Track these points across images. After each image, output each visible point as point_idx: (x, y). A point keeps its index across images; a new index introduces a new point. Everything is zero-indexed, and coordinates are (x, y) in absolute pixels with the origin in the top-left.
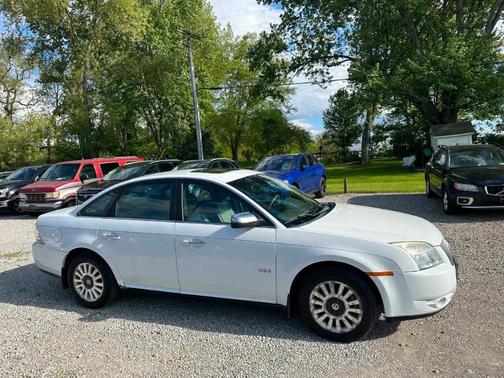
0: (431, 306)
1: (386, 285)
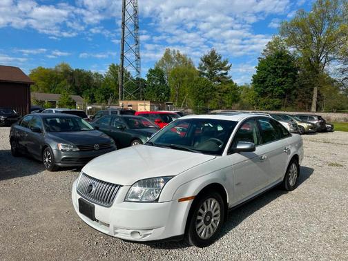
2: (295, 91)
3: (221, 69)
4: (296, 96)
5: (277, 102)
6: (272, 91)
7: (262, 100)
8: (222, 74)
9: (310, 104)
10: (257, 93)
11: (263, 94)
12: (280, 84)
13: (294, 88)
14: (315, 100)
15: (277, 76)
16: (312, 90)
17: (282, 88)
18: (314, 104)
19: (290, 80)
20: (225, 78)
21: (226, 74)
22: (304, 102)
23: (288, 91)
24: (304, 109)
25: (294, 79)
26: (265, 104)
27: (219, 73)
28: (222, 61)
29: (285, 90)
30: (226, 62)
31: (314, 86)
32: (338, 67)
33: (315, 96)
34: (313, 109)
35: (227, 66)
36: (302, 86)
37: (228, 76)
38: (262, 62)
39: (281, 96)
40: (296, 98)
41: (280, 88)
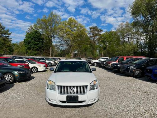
2: (43, 48)
3: (5, 34)
4: (43, 50)
5: (36, 52)
6: (34, 47)
7: (29, 51)
8: (6, 37)
9: (49, 54)
10: (27, 48)
11: (29, 48)
12: (37, 45)
13: (43, 47)
14: (51, 52)
15: (35, 41)
16: (50, 48)
17: (38, 47)
18: (51, 54)
19: (41, 43)
20: (8, 39)
21: (8, 37)
22: (47, 53)
23: (40, 48)
24: (47, 56)
25: (43, 43)
26: (30, 53)
27: (4, 36)
28: (6, 30)
29: (39, 47)
30: (8, 31)
31: (50, 47)
32: (58, 40)
33: (51, 50)
34: (51, 56)
35: (9, 33)
36: (46, 46)
37: (9, 38)
38: (28, 33)
39: (37, 50)
40: (44, 51)
41: (37, 46)
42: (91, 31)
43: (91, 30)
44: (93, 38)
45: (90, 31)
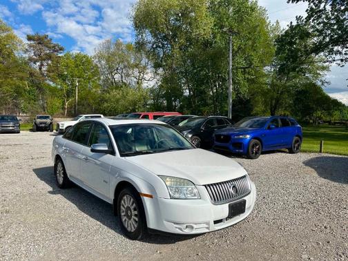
0: (179, 228)
1: (147, 202)
42: (33, 46)
43: (32, 42)
44: (38, 64)
45: (30, 46)
